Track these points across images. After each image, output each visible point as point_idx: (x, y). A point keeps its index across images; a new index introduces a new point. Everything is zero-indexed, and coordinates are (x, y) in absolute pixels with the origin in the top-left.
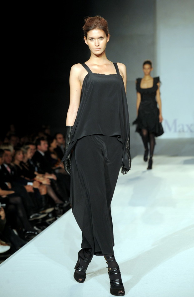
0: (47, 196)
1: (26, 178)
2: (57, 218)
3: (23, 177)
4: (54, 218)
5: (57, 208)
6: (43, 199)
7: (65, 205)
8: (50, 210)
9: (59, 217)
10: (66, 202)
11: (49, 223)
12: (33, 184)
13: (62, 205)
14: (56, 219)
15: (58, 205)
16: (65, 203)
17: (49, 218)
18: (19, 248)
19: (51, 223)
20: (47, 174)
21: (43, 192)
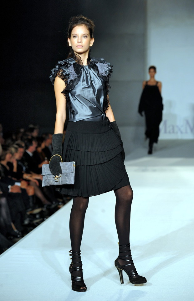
0: (35, 196)
1: (13, 179)
2: (45, 219)
3: (9, 177)
4: (41, 219)
5: (44, 209)
6: (31, 200)
7: (53, 206)
8: (37, 211)
9: (47, 218)
10: (54, 202)
11: (36, 225)
12: (21, 184)
13: (50, 206)
14: (43, 221)
15: (45, 206)
16: (52, 204)
17: (37, 219)
18: (6, 249)
19: (38, 224)
20: (33, 174)
21: (31, 192)
